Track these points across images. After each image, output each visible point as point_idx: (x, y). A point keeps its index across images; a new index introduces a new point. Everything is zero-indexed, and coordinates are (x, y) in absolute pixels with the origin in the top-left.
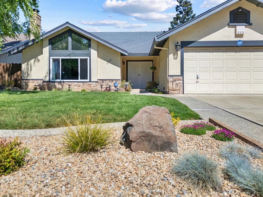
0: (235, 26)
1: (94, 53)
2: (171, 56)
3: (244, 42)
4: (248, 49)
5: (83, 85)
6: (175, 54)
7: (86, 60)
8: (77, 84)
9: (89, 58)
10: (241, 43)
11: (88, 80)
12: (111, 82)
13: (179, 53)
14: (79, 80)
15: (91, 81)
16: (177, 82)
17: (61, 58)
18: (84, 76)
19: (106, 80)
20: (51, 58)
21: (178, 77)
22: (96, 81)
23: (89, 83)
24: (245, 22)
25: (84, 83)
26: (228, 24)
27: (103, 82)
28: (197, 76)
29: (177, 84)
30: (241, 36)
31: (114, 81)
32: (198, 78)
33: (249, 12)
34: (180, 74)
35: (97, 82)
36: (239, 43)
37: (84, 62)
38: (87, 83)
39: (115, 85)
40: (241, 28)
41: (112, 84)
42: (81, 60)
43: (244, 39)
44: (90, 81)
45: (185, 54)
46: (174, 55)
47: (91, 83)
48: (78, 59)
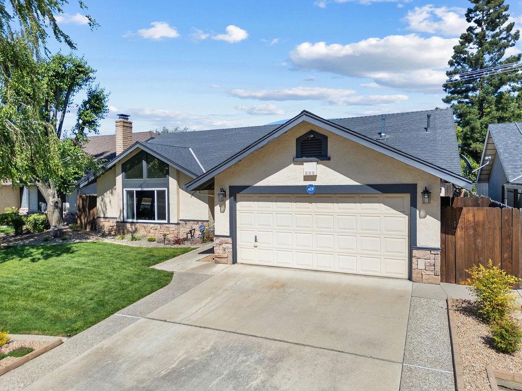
0: (303, 163)
2: (217, 208)
7: (164, 192)
8: (153, 227)
9: (166, 189)
11: (166, 222)
12: (196, 224)
14: (156, 221)
16: (224, 246)
17: (135, 189)
20: (124, 189)
21: (226, 239)
23: (167, 225)
24: (320, 154)
25: (162, 226)
26: (294, 159)
27: (186, 224)
28: (256, 237)
29: (224, 249)
30: (313, 178)
31: (200, 222)
32: (256, 241)
33: (326, 138)
34: (228, 235)
35: (178, 224)
36: (309, 189)
39: (201, 228)
42: (157, 192)
43: (317, 183)
44: (169, 223)
45: (239, 205)
47: (170, 225)
48: (154, 191)
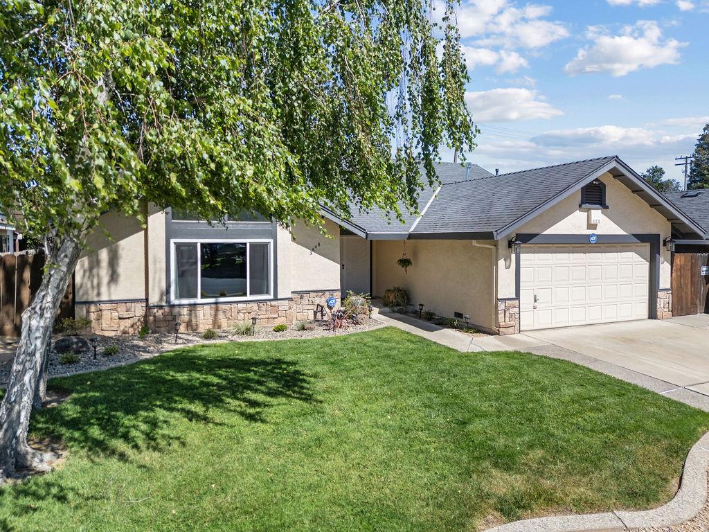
0: (588, 210)
5: (259, 308)
6: (507, 258)
8: (243, 309)
9: (272, 241)
10: (595, 238)
11: (271, 297)
12: (320, 297)
14: (249, 297)
15: (279, 297)
16: (511, 311)
17: (199, 241)
19: (308, 292)
20: (172, 241)
21: (513, 301)
22: (290, 295)
23: (274, 303)
24: (600, 202)
25: (261, 304)
26: (580, 206)
27: (301, 298)
28: (535, 296)
29: (511, 316)
30: (595, 226)
31: (327, 293)
32: (535, 301)
33: (605, 186)
34: (514, 297)
35: (290, 299)
36: (592, 239)
38: (268, 303)
40: (597, 214)
41: (321, 300)
42: (252, 245)
43: (598, 232)
44: (276, 299)
45: (523, 256)
46: (505, 260)
47: (279, 302)
48: (245, 244)
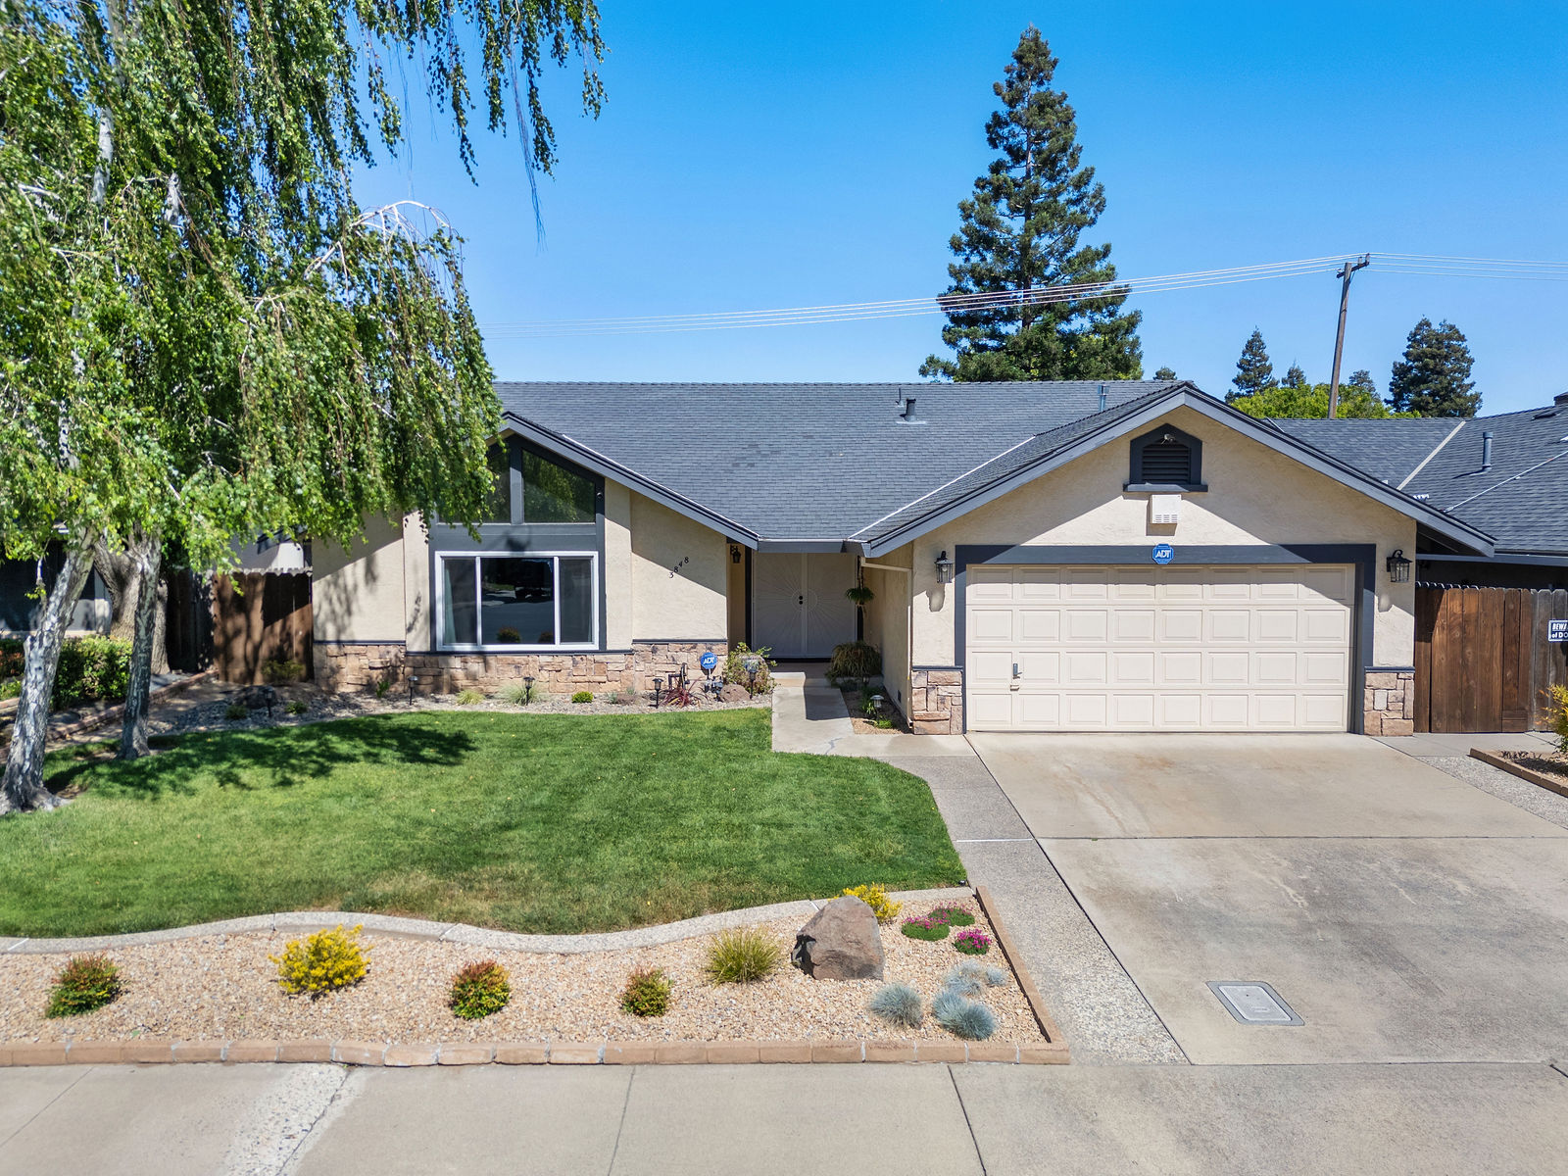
0: (1148, 496)
1: (617, 535)
2: (921, 601)
3: (1177, 550)
4: (1196, 571)
5: (575, 663)
6: (935, 590)
7: (587, 560)
8: (549, 664)
9: (595, 554)
10: (1167, 552)
11: (595, 646)
12: (689, 651)
13: (950, 588)
14: (558, 646)
15: (608, 648)
16: (943, 691)
17: (478, 554)
18: (578, 630)
19: (666, 642)
20: (438, 554)
21: (947, 674)
22: (629, 646)
23: (598, 657)
24: (1184, 478)
25: (578, 659)
26: (1125, 487)
27: (654, 651)
28: (1015, 667)
29: (942, 700)
30: (1169, 529)
31: (700, 646)
32: (1015, 676)
33: (1199, 443)
34: (952, 663)
35: (630, 652)
36: (1159, 554)
37: (577, 569)
38: (589, 657)
39: (706, 661)
40: (1170, 505)
41: (690, 658)
42: (562, 560)
43: (1178, 540)
44: (603, 650)
45: (971, 591)
46: (930, 595)
47: (608, 656)
48: (552, 559)
